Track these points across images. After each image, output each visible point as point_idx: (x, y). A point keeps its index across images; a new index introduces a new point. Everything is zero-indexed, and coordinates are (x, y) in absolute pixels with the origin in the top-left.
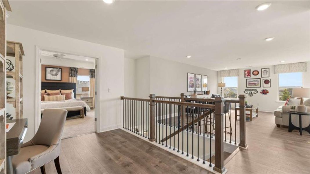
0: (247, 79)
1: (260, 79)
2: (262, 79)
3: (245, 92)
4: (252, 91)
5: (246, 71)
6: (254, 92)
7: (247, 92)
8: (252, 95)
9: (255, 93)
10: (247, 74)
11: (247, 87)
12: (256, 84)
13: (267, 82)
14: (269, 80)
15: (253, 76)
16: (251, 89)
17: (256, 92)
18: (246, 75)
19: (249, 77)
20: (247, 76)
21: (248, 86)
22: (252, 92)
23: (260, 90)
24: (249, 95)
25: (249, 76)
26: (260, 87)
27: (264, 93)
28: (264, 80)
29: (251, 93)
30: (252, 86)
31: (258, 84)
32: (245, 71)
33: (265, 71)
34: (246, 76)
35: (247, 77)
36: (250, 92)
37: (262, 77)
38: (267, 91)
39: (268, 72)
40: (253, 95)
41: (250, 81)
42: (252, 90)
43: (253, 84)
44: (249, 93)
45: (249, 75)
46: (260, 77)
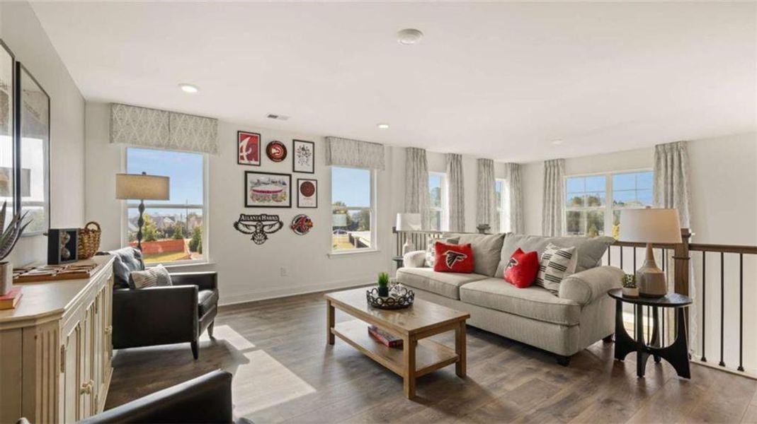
0: (246, 173)
1: (290, 176)
2: (295, 176)
3: (241, 226)
4: (264, 223)
5: (244, 137)
6: (272, 225)
7: (246, 226)
8: (266, 238)
9: (271, 230)
10: (247, 150)
11: (246, 206)
12: (279, 194)
13: (308, 189)
14: (314, 183)
15: (267, 164)
16: (261, 216)
17: (277, 226)
18: (244, 154)
19: (253, 162)
20: (249, 157)
21: (250, 202)
22: (264, 226)
23: (287, 216)
24: (253, 239)
25: (256, 160)
26: (290, 207)
27: (299, 230)
28: (301, 182)
29: (262, 231)
30: (266, 204)
31: (285, 193)
32: (241, 135)
33: (303, 149)
34: (242, 158)
35: (246, 161)
36: (255, 226)
37: (294, 171)
38: (310, 221)
39: (311, 156)
40: (268, 235)
41: (259, 183)
42: (264, 217)
43: (268, 192)
44: (253, 229)
45: (254, 156)
46: (290, 172)
